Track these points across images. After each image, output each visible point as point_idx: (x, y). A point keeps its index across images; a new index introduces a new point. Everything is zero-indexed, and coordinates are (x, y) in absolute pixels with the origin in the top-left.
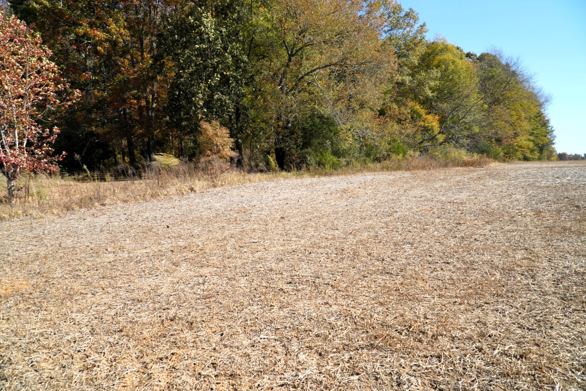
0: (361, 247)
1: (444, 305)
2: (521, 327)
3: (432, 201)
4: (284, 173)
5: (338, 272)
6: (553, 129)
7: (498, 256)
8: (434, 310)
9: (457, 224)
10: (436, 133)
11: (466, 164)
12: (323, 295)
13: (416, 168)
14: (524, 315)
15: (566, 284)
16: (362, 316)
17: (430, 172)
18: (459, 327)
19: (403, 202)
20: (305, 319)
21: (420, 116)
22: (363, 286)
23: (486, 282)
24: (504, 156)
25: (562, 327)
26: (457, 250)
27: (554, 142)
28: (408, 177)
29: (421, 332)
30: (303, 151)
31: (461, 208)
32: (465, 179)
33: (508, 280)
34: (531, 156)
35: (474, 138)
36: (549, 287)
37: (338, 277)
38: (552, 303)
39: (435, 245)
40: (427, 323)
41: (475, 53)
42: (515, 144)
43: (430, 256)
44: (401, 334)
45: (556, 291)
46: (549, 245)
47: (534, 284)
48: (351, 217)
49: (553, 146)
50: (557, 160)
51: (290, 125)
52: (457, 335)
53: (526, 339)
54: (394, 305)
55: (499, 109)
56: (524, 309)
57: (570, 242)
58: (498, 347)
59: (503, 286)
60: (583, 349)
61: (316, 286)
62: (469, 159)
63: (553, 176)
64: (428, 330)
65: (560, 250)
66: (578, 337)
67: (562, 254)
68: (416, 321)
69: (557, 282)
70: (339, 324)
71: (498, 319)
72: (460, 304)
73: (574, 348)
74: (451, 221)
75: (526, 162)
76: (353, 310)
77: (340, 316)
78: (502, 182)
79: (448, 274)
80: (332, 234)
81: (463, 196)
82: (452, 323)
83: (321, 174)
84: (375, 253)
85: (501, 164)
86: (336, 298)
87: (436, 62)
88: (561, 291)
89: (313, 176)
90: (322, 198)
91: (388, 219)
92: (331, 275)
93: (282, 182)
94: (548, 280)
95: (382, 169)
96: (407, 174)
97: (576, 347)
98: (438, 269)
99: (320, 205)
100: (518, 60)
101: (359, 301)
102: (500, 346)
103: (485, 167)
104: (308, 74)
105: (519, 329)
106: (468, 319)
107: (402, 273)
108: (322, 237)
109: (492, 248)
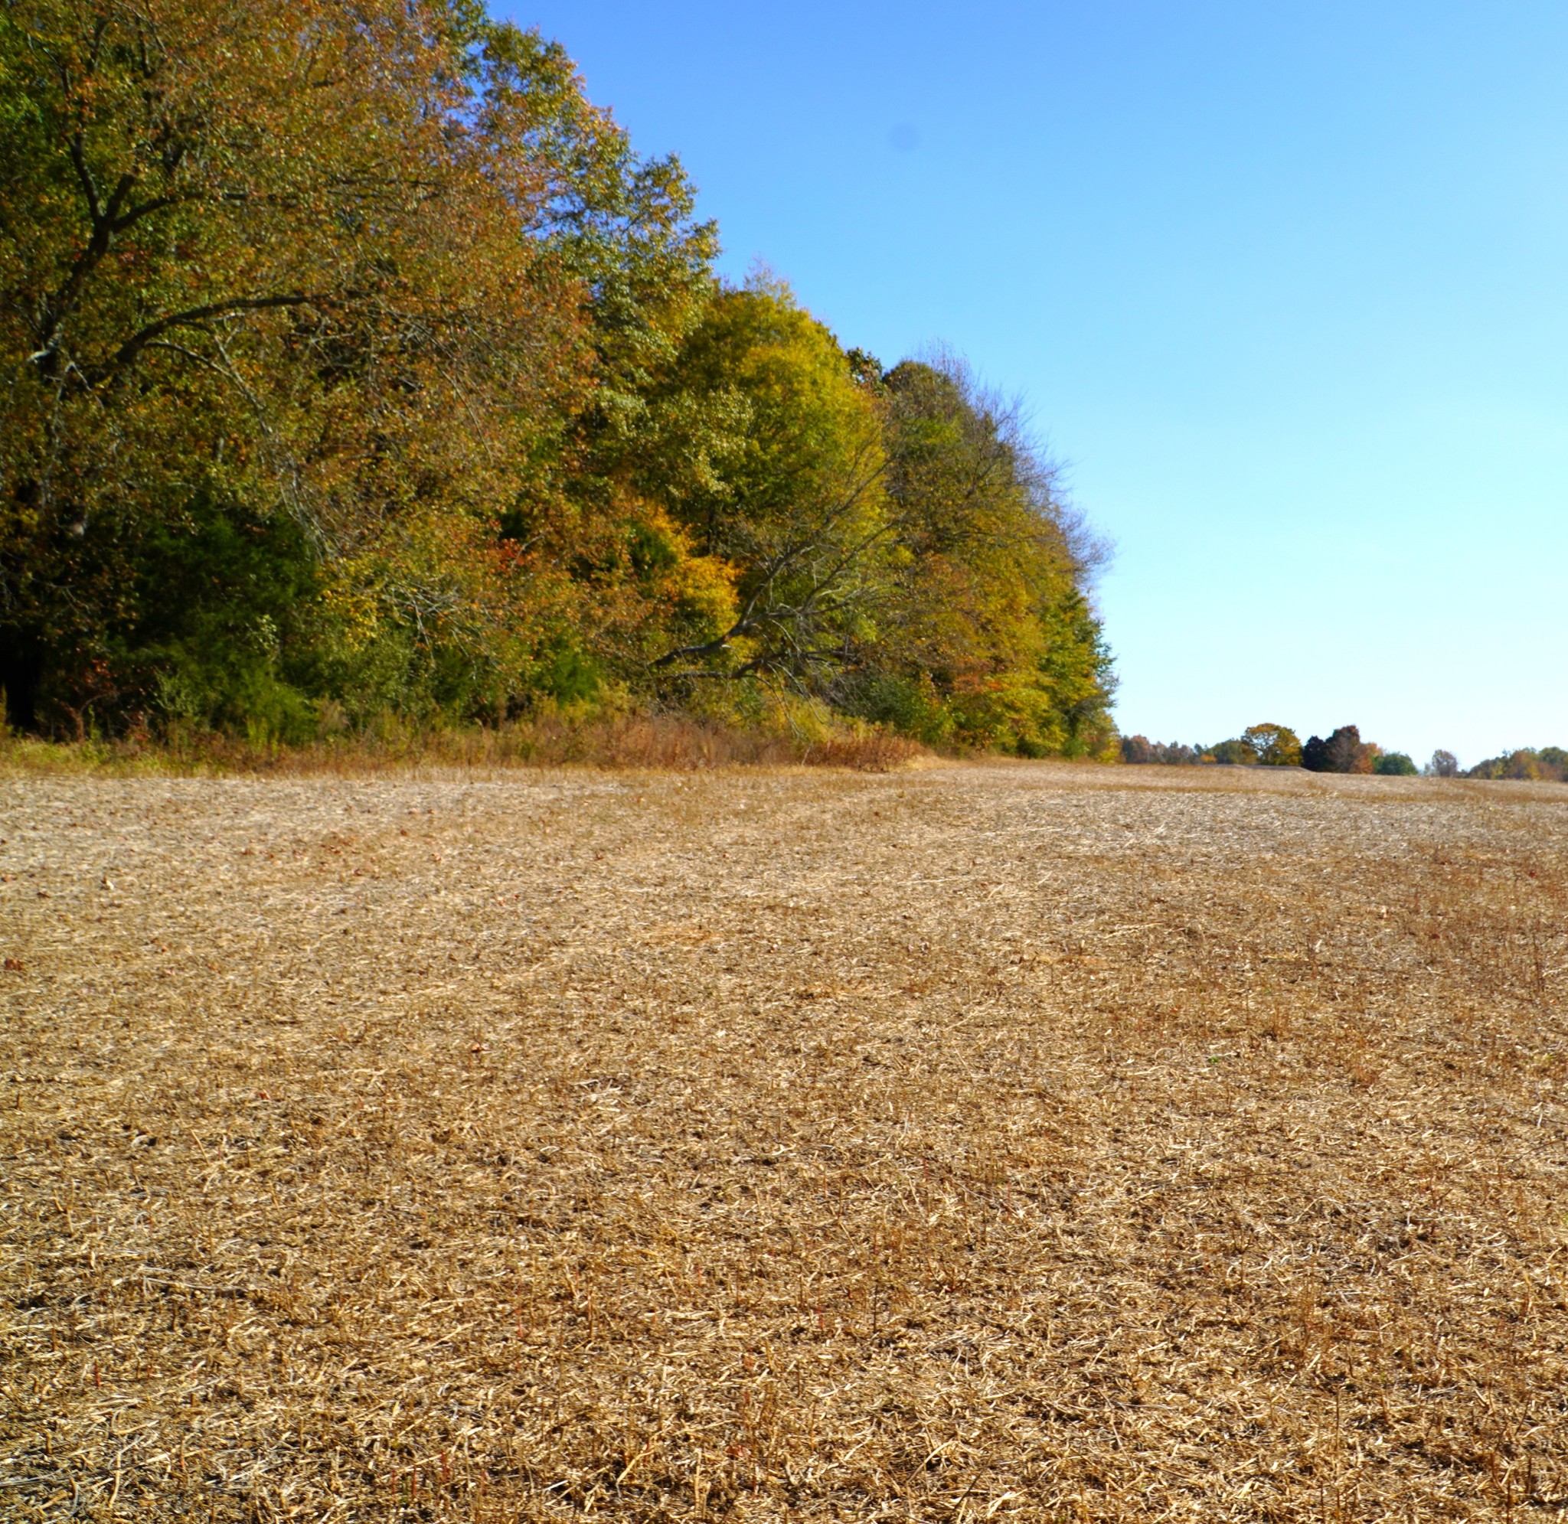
0: (403, 1102)
1: (756, 1350)
2: (1038, 1412)
3: (706, 899)
4: (32, 747)
5: (292, 1230)
6: (1111, 655)
7: (949, 1127)
8: (716, 1377)
9: (801, 996)
10: (724, 629)
11: (826, 755)
12: (212, 1352)
13: (640, 757)
14: (1043, 1361)
15: (1171, 1226)
17: (695, 778)
18: (817, 1440)
19: (590, 903)
20: (109, 1488)
21: (669, 560)
22: (410, 1289)
23: (910, 1234)
24: (956, 735)
25: (1170, 1396)
26: (800, 1105)
27: (1112, 697)
28: (609, 795)
29: (666, 1481)
30: (145, 651)
31: (814, 932)
32: (828, 816)
33: (985, 1222)
35: (858, 663)
36: (1120, 1245)
37: (292, 1257)
38: (1133, 1304)
39: (719, 1088)
40: (687, 1438)
41: (875, 355)
42: (994, 696)
43: (698, 1135)
44: (580, 1505)
45: (1144, 1254)
46: (1113, 1077)
47: (1071, 1233)
48: (361, 963)
49: (1108, 711)
50: (1119, 762)
51: (80, 529)
52: (809, 1479)
53: (1059, 1462)
54: (547, 1371)
55: (945, 567)
56: (1044, 1336)
57: (1176, 1066)
58: (962, 1511)
59: (970, 1248)
60: (1237, 1474)
61: (176, 1309)
62: (839, 740)
63: (1115, 822)
64: (693, 1470)
65: (1150, 1095)
66: (1219, 1430)
67: (1153, 1109)
68: (644, 1438)
69: (1144, 1219)
70: (286, 1492)
71: (955, 1389)
72: (816, 1339)
73: (1210, 1477)
74: (780, 984)
76: (359, 1417)
77: (293, 1451)
78: (953, 832)
79: (766, 1209)
80: (268, 1048)
81: (822, 882)
82: (786, 1428)
83: (222, 763)
84: (466, 1131)
85: (946, 763)
86: (278, 1359)
87: (748, 367)
88: (1159, 1254)
89: (187, 770)
90: (224, 873)
91: (529, 975)
92: (255, 1248)
93: (19, 788)
94: (1115, 1212)
95: (505, 755)
96: (608, 784)
97: (1216, 1470)
98: (734, 1190)
99: (215, 908)
101: (390, 1366)
102: (968, 1506)
103: (894, 772)
104: (187, 318)
105: (1031, 1421)
106: (848, 1402)
107: (584, 1219)
108: (216, 1063)
109: (925, 1093)
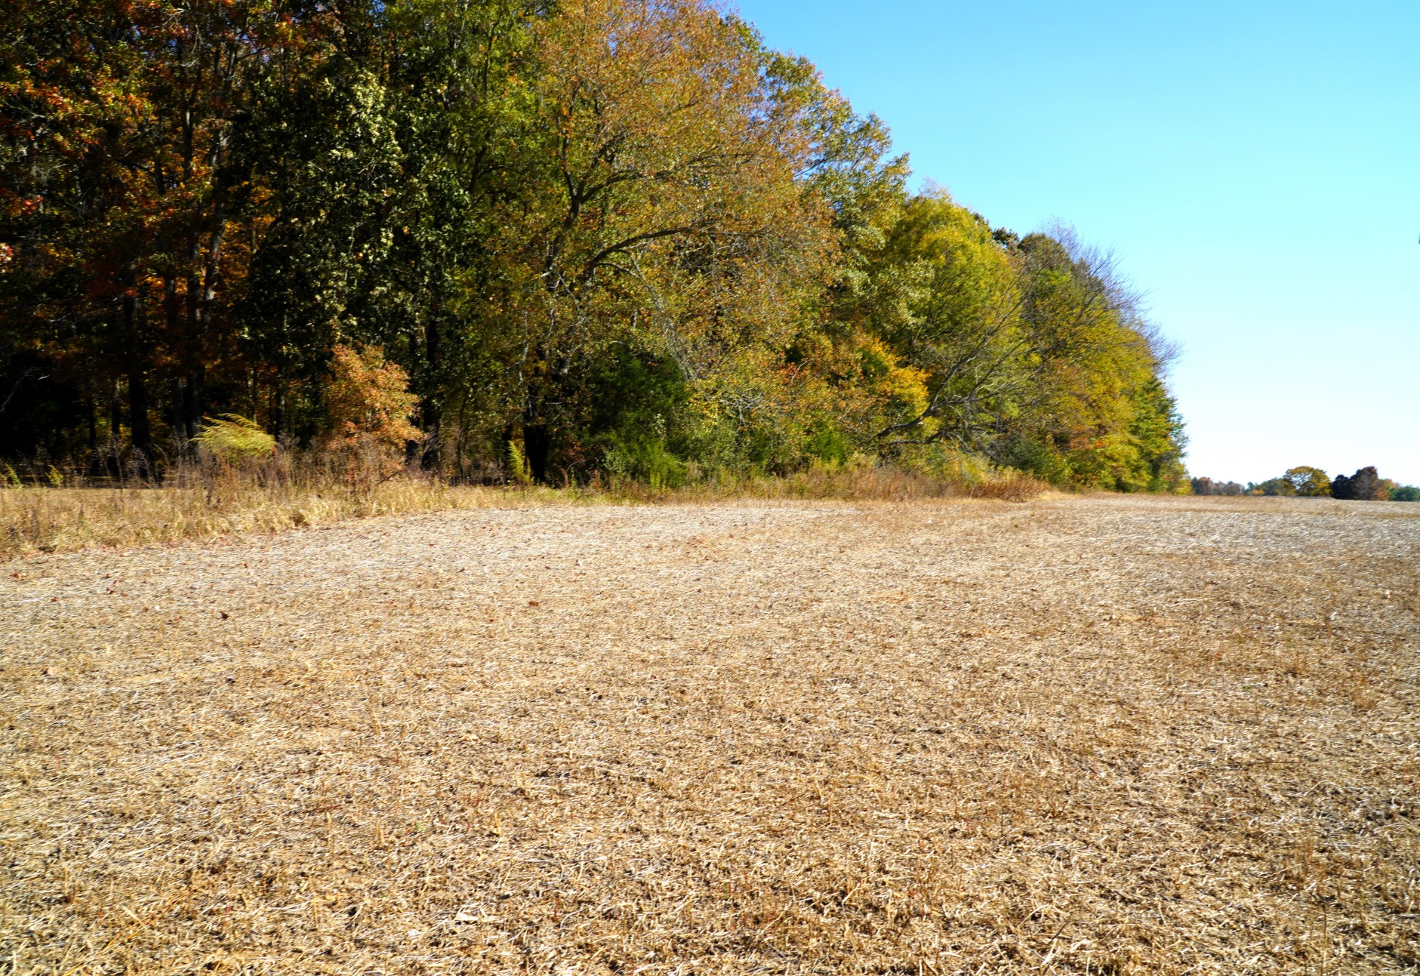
0: (729, 685)
1: (927, 838)
2: (1108, 895)
3: (906, 577)
4: (544, 490)
5: (669, 748)
6: (1182, 422)
7: (1056, 719)
8: (902, 851)
9: (963, 636)
10: (919, 412)
11: (985, 492)
12: (628, 808)
13: (869, 494)
14: (1114, 865)
15: (1209, 791)
16: (724, 865)
17: (901, 505)
18: (962, 894)
19: (836, 578)
20: (578, 870)
21: (884, 370)
22: (730, 785)
23: (1028, 781)
24: (1073, 477)
25: (1202, 897)
26: (960, 700)
27: (1183, 451)
28: (849, 515)
29: (870, 906)
30: (598, 437)
31: (972, 598)
32: (984, 527)
33: (1078, 777)
34: (1131, 481)
35: (1006, 431)
36: (1171, 798)
37: (669, 763)
38: (1179, 837)
39: (910, 687)
40: (884, 883)
41: (1015, 231)
42: (1098, 451)
43: (896, 713)
44: (821, 912)
45: (1188, 807)
46: (1172, 694)
47: (1137, 790)
48: (707, 609)
49: (1181, 461)
50: (1189, 494)
51: (566, 371)
52: (957, 915)
53: (1120, 926)
54: (804, 837)
55: (1064, 367)
56: (1115, 850)
57: (1219, 690)
58: (1053, 946)
59: (1067, 793)
60: (1249, 951)
61: (611, 785)
62: (994, 481)
63: (1182, 531)
64: (887, 901)
65: (1198, 708)
66: (1237, 922)
67: (1201, 716)
68: (858, 879)
69: (1189, 785)
70: (665, 883)
71: (1053, 875)
72: (965, 836)
73: (1228, 950)
74: (949, 628)
75: (1121, 494)
76: (701, 848)
77: (668, 863)
78: (1067, 538)
79: (937, 759)
80: (658, 652)
81: (978, 568)
82: (944, 885)
83: (636, 498)
84: (764, 703)
85: (1066, 495)
86: (662, 816)
87: (924, 245)
88: (1199, 807)
89: (618, 501)
90: (637, 558)
91: (797, 618)
92: (650, 756)
93: (537, 511)
94: (1169, 779)
95: (789, 492)
96: (848, 509)
97: (1233, 946)
98: (916, 747)
99: (633, 576)
100: (1109, 257)
101: (720, 825)
102: (1058, 944)
103: (1030, 502)
104: (617, 248)
105: (1103, 901)
106: (983, 875)
107: (828, 755)
108: (632, 658)
109: (1041, 698)
